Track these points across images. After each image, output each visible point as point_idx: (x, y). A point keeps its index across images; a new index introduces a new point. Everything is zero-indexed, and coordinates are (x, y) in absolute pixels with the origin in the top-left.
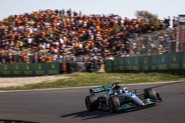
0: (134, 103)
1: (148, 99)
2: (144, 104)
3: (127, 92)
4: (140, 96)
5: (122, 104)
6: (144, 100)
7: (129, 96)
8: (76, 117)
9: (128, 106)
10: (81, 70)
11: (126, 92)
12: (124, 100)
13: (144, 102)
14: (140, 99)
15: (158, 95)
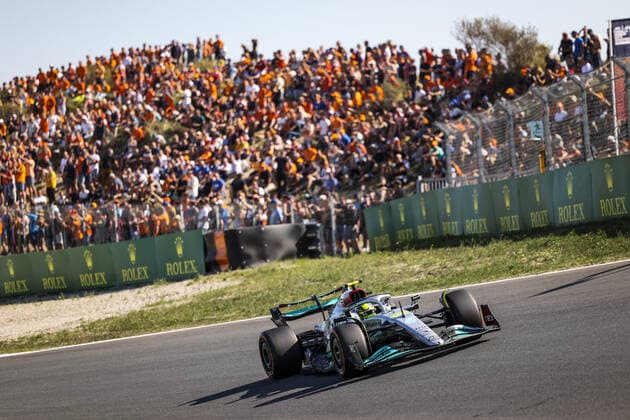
0: (413, 341)
1: (456, 327)
2: (442, 342)
3: (389, 308)
4: (428, 316)
5: (373, 347)
6: (443, 328)
7: (394, 319)
8: (243, 397)
9: (393, 353)
10: (281, 253)
11: (386, 308)
12: (380, 332)
13: (444, 335)
14: (430, 327)
15: (485, 309)
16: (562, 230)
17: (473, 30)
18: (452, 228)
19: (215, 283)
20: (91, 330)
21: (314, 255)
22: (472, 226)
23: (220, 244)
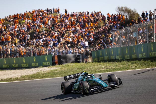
16: (140, 59)
17: (121, 9)
18: (113, 57)
19: (54, 68)
20: (24, 78)
21: (79, 62)
22: (118, 57)
23: (56, 58)
